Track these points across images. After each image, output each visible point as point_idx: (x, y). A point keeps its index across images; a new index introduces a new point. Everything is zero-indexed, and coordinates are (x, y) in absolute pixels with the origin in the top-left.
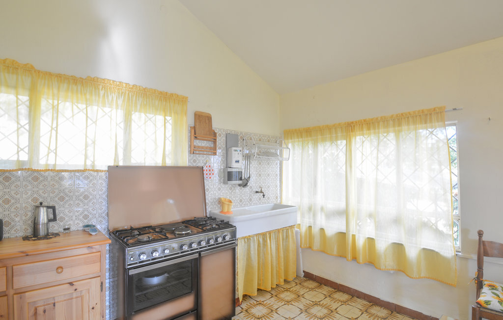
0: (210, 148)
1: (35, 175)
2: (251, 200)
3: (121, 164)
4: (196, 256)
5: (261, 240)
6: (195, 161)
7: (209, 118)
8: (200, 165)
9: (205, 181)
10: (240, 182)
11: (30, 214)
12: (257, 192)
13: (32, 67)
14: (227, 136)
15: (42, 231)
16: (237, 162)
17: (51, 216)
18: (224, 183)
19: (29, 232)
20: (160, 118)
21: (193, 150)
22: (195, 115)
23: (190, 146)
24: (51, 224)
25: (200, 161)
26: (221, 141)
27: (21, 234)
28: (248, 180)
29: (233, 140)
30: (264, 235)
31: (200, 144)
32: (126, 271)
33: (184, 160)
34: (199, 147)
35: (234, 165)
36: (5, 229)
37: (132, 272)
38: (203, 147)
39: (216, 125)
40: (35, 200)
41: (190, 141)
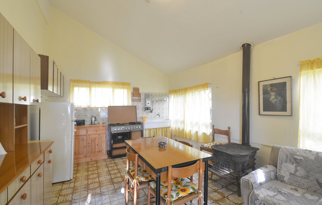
0: (139, 99)
1: (91, 109)
2: (155, 117)
3: (112, 105)
4: (129, 131)
5: (155, 130)
6: (133, 104)
7: (138, 89)
8: (135, 105)
9: (137, 110)
10: (150, 111)
11: (90, 119)
12: (158, 115)
13: (89, 81)
14: (145, 95)
15: (93, 123)
16: (149, 104)
17: (95, 120)
18: (144, 111)
19: (90, 123)
20: (122, 90)
21: (133, 100)
22: (133, 89)
23: (132, 99)
24: (95, 121)
25: (135, 104)
26: (143, 97)
27: (89, 124)
28: (152, 110)
29: (147, 96)
30: (156, 129)
31: (135, 98)
32: (111, 132)
33: (130, 104)
34: (135, 99)
35: (147, 105)
36: (85, 122)
37: (112, 133)
38: (136, 99)
39: (140, 91)
40: (92, 115)
41: (132, 97)
